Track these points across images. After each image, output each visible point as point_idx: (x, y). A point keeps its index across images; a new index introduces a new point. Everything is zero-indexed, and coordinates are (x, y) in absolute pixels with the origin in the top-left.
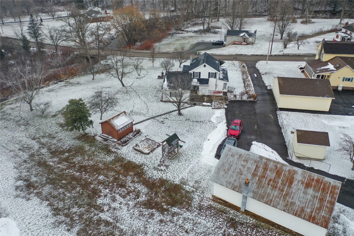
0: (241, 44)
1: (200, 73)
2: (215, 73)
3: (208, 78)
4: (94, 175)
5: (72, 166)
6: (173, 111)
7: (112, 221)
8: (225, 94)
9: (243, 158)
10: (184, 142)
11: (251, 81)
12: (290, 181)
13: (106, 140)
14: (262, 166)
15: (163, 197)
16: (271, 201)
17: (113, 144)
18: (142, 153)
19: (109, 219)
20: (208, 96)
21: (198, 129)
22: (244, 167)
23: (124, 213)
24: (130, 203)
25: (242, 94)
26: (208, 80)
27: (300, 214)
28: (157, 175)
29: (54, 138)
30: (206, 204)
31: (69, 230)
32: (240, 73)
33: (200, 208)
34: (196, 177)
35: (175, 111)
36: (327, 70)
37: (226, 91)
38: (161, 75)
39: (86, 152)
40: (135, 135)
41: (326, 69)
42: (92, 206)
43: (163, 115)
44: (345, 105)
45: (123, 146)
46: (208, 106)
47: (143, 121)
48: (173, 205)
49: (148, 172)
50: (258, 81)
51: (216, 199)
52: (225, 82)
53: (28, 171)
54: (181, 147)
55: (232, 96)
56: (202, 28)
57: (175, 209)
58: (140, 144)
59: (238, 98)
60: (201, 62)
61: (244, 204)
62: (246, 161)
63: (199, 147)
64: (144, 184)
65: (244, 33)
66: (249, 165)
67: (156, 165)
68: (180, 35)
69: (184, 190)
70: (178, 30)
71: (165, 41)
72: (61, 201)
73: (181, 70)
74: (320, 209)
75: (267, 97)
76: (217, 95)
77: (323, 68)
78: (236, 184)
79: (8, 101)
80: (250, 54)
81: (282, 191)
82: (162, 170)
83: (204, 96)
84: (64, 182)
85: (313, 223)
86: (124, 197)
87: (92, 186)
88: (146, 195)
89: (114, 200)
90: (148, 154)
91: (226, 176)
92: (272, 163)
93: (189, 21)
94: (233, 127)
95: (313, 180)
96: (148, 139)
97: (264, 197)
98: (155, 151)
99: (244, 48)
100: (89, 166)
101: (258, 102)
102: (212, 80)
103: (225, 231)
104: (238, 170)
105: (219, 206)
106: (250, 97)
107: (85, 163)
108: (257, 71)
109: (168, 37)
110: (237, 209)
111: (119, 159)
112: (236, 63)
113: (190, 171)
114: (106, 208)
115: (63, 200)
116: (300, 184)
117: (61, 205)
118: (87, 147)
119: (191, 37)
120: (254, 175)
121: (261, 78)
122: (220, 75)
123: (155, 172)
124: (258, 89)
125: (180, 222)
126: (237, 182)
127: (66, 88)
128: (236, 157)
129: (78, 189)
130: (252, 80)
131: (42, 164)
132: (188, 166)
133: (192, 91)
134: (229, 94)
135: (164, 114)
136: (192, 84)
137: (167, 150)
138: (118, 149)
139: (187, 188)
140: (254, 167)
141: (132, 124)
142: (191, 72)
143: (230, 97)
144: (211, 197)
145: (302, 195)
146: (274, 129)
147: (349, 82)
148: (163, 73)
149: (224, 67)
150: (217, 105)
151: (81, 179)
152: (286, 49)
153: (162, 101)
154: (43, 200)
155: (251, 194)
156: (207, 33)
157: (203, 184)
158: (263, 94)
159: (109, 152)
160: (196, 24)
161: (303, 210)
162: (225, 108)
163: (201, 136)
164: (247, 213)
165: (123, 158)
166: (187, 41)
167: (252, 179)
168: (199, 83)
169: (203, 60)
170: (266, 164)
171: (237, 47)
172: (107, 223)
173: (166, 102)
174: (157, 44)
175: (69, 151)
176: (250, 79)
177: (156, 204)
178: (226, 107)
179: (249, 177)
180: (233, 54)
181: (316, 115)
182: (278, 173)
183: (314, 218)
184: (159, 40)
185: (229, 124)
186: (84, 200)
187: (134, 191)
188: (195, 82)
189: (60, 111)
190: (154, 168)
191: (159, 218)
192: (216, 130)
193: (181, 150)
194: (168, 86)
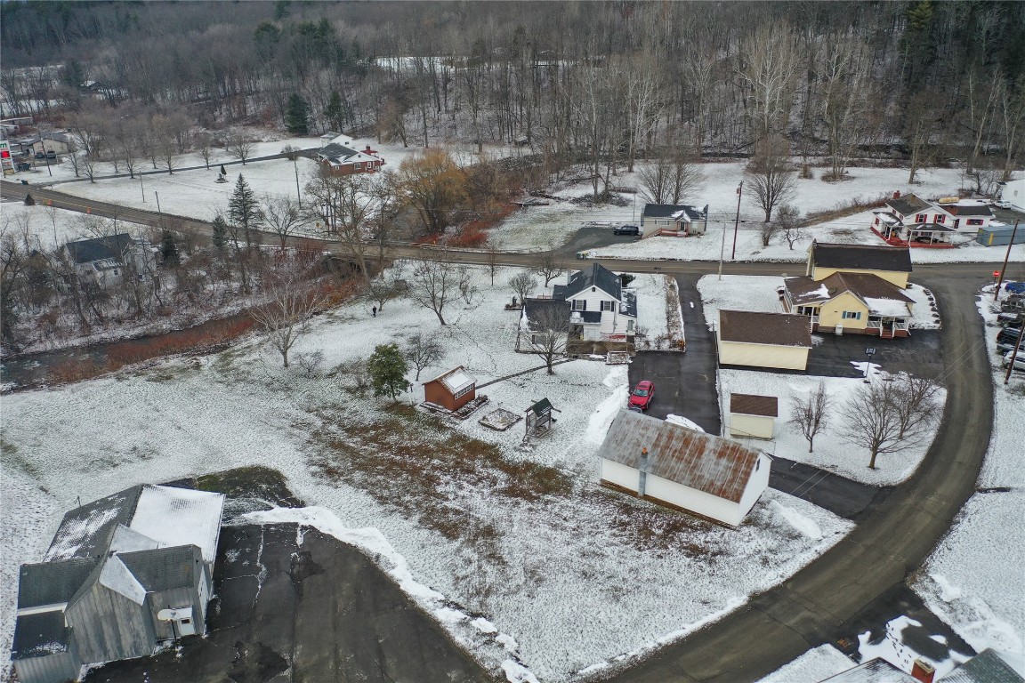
0: (676, 235)
1: (585, 301)
2: (613, 302)
3: (599, 310)
4: (425, 459)
5: (385, 447)
6: (538, 368)
7: (462, 509)
8: (631, 339)
9: (642, 426)
10: (560, 412)
11: (681, 316)
12: (700, 450)
13: (433, 411)
14: (666, 434)
15: (531, 484)
16: (675, 475)
17: (446, 417)
18: (494, 428)
19: (458, 508)
20: (600, 343)
21: (583, 396)
22: (643, 436)
23: (477, 501)
24: (485, 490)
25: (660, 340)
26: (599, 315)
27: (709, 488)
28: (519, 457)
29: (344, 409)
30: (591, 489)
31: (406, 519)
32: (663, 300)
33: (584, 494)
34: (578, 459)
35: (542, 367)
36: (815, 298)
37: (632, 333)
38: (511, 303)
39: (403, 428)
40: (480, 404)
41: (815, 296)
42: (429, 494)
43: (521, 374)
44: (838, 360)
45: (462, 419)
46: (600, 360)
47: (489, 384)
48: (545, 493)
49: (506, 454)
50: (694, 317)
51: (605, 484)
52: (630, 318)
53: (319, 455)
54: (554, 421)
55: (643, 344)
56: (591, 191)
57: (549, 497)
58: (489, 418)
59: (653, 347)
60: (588, 281)
61: (643, 485)
62: (646, 428)
63: (582, 423)
64: (501, 469)
65: (682, 212)
66: (649, 433)
67: (517, 445)
68: (543, 207)
69: (560, 474)
70: (537, 196)
71: (510, 225)
72: (384, 488)
73: (549, 294)
74: (732, 481)
75: (706, 346)
76: (616, 340)
77: (809, 293)
78: (631, 458)
79: (234, 351)
80: (690, 258)
81: (690, 462)
82: (526, 451)
83: (592, 342)
84: (380, 467)
85: (723, 497)
86: (475, 484)
87: (425, 472)
88: (506, 482)
89: (461, 487)
90: (504, 430)
91: (619, 448)
92: (679, 430)
93: (562, 173)
94: (639, 392)
95: (728, 448)
96: (501, 411)
97: (666, 472)
98: (515, 427)
99: (679, 244)
100: (413, 447)
101: (688, 353)
102: (607, 315)
103: (616, 517)
104: (635, 441)
105: (610, 492)
106: (674, 344)
107: (406, 443)
108: (697, 296)
109: (517, 213)
110: (633, 494)
111: (459, 438)
112: (659, 278)
113: (569, 453)
114: (451, 497)
115: (386, 487)
116: (711, 454)
117: (386, 493)
118: (404, 423)
119: (569, 213)
120: (655, 446)
121: (702, 310)
122: (623, 304)
123: (517, 454)
124: (692, 330)
125: (557, 510)
126: (633, 455)
127: (333, 327)
128: (633, 424)
129: (404, 476)
130: (684, 315)
131: (337, 445)
132: (566, 446)
133: (571, 335)
134: (637, 340)
135: (524, 373)
136: (572, 321)
137: (533, 423)
138: (455, 424)
139: (565, 472)
140: (656, 436)
141: (473, 387)
142: (570, 299)
143: (639, 344)
144: (599, 482)
145: (713, 466)
146: (707, 396)
147: (855, 320)
148: (514, 300)
149: (632, 290)
150: (615, 358)
151: (406, 463)
152: (768, 248)
153: (517, 351)
154: (358, 488)
155: (650, 469)
156: (603, 204)
157: (588, 467)
158: (699, 341)
159: (441, 428)
160: (579, 180)
161: (712, 484)
162: (629, 364)
163: (586, 406)
164: (647, 497)
165: (465, 436)
166: (558, 225)
167: (652, 451)
168: (583, 319)
169: (592, 278)
170: (671, 432)
171: (665, 242)
172: (457, 512)
173: (526, 352)
174: (492, 231)
175: (375, 427)
176: (680, 313)
177: (521, 492)
178: (631, 362)
179: (649, 448)
180: (655, 257)
181: (781, 375)
182: (686, 442)
183: (725, 492)
184: (497, 221)
185: (632, 387)
186: (417, 488)
187: (488, 477)
188: (576, 317)
189: (338, 369)
190: (515, 448)
191: (527, 507)
192: (612, 398)
193: (554, 426)
194: (529, 324)
